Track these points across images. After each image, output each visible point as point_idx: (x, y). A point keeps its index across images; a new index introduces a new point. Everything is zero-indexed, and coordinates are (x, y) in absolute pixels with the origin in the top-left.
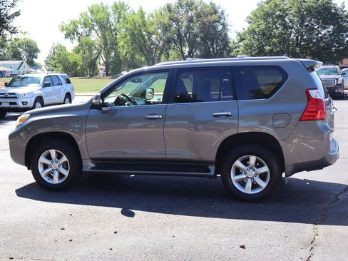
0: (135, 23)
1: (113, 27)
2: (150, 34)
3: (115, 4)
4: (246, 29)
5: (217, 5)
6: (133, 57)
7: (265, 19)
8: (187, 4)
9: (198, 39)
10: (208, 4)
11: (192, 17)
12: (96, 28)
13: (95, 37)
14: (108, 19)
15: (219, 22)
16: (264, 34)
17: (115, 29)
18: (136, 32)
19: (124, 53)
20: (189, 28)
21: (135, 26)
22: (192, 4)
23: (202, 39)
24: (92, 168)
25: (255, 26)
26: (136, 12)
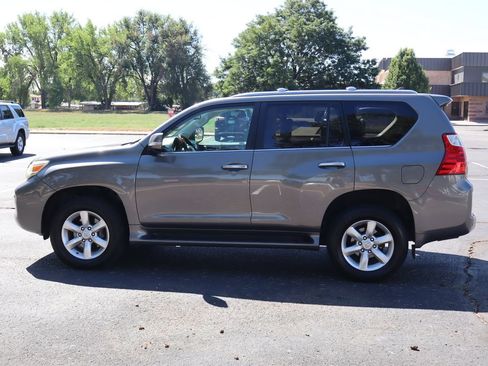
0: (82, 42)
1: (51, 45)
2: (101, 56)
3: (55, 15)
4: (233, 54)
5: (188, 23)
6: (78, 85)
7: (257, 44)
8: (150, 19)
9: (165, 65)
10: (178, 21)
11: (156, 37)
12: (29, 45)
13: (27, 56)
14: (46, 34)
15: (190, 44)
16: (255, 62)
17: (55, 47)
18: (83, 52)
19: (67, 80)
20: (152, 50)
21: (83, 45)
22: (157, 20)
23: (169, 64)
24: (143, 237)
25: (244, 51)
26: (84, 26)
